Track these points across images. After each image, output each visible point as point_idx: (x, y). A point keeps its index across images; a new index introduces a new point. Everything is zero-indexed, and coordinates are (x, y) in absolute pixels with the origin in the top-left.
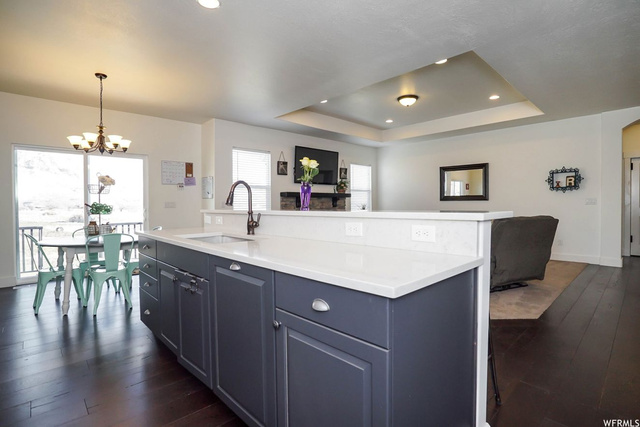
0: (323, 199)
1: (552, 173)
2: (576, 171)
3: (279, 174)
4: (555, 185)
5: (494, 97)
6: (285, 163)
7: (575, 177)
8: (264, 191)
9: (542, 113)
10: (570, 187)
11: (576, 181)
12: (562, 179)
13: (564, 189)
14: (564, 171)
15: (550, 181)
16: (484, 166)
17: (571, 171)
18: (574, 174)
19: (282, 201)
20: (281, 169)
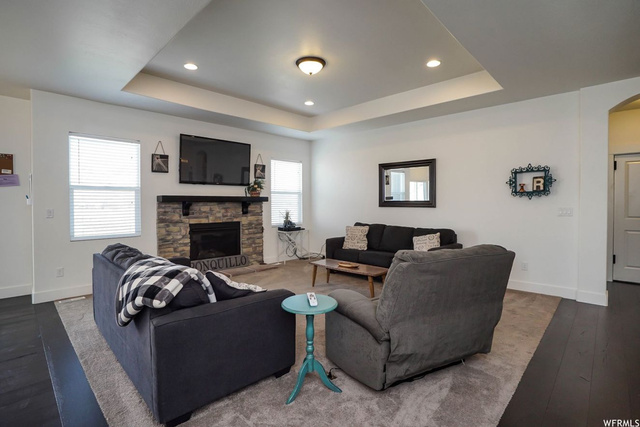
0: (227, 205)
1: (516, 173)
2: (546, 170)
3: (153, 171)
4: (519, 189)
5: (433, 63)
6: (165, 157)
7: (544, 178)
8: (133, 193)
9: (499, 88)
10: (537, 192)
11: (546, 182)
12: (527, 181)
13: (530, 194)
14: (530, 170)
15: (513, 183)
16: (431, 163)
17: (538, 171)
18: (542, 174)
19: (159, 207)
20: (159, 164)
